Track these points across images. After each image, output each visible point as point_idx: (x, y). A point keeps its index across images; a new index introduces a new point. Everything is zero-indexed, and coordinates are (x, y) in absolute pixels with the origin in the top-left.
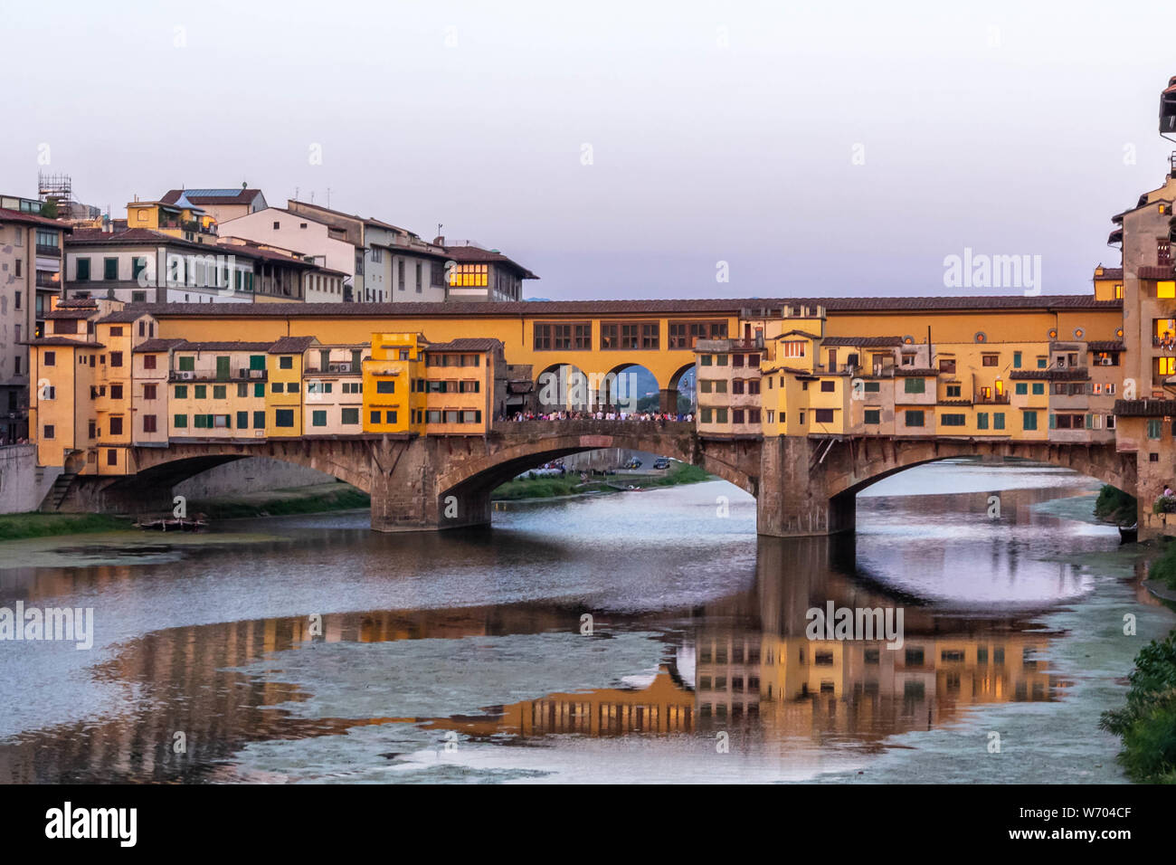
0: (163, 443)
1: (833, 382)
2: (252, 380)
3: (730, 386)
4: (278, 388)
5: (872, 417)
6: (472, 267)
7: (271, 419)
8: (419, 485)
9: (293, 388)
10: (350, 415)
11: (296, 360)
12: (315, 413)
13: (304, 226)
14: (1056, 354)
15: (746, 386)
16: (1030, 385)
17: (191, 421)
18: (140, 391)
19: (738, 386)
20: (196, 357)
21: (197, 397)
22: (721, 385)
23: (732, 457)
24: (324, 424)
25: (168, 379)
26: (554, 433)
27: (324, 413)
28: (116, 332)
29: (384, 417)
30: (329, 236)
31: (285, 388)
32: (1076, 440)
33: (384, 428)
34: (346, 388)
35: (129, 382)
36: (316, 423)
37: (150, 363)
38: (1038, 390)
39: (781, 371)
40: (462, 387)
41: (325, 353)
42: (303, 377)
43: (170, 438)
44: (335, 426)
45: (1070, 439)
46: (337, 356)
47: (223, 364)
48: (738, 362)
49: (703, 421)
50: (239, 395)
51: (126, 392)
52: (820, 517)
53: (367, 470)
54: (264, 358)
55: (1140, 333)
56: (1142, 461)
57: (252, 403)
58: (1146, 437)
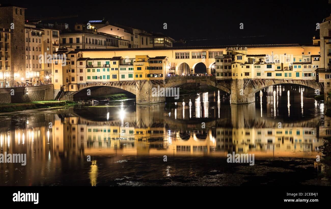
0: (85, 83)
1: (249, 66)
2: (106, 67)
3: (224, 67)
4: (113, 69)
5: (259, 74)
6: (160, 39)
7: (111, 77)
8: (148, 93)
9: (116, 69)
10: (130, 76)
11: (117, 62)
12: (122, 75)
13: (118, 29)
14: (304, 58)
15: (228, 67)
16: (297, 66)
17: (91, 78)
18: (79, 71)
19: (226, 67)
20: (92, 62)
21: (93, 72)
22: (222, 67)
24: (124, 78)
25: (85, 67)
26: (181, 79)
27: (124, 75)
28: (72, 56)
29: (139, 76)
30: (125, 32)
31: (115, 69)
33: (139, 78)
34: (129, 69)
35: (76, 68)
36: (122, 78)
37: (81, 64)
38: (300, 67)
39: (237, 63)
40: (158, 68)
41: (124, 61)
42: (119, 66)
44: (127, 79)
45: (308, 79)
46: (127, 61)
47: (99, 64)
48: (226, 61)
49: (217, 76)
50: (103, 71)
51: (75, 71)
52: (246, 99)
53: (135, 89)
54: (109, 62)
55: (324, 53)
56: (325, 84)
57: (106, 73)
58: (326, 78)
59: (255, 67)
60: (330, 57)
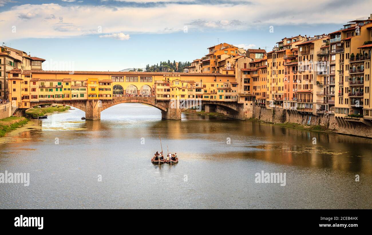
0: (38, 101)
1: (184, 90)
2: (59, 88)
3: (163, 90)
4: (65, 89)
6: (37, 62)
8: (98, 110)
9: (69, 89)
10: (82, 95)
11: (69, 84)
14: (225, 85)
15: (167, 90)
16: (221, 90)
17: (45, 96)
19: (165, 90)
20: (45, 82)
21: (46, 91)
22: (162, 89)
23: (162, 104)
25: (39, 87)
26: (126, 99)
28: (26, 76)
31: (67, 89)
32: (229, 101)
33: (93, 98)
34: (81, 90)
35: (30, 87)
37: (34, 83)
38: (222, 92)
39: (176, 87)
40: (106, 89)
41: (75, 82)
42: (71, 87)
43: (40, 100)
44: (79, 98)
45: (228, 101)
46: (77, 83)
47: (51, 84)
49: (158, 97)
50: (56, 91)
51: (28, 90)
53: (85, 107)
54: (61, 83)
55: (241, 81)
56: (245, 105)
57: (59, 93)
58: (245, 100)
59: (189, 90)
60: (246, 85)
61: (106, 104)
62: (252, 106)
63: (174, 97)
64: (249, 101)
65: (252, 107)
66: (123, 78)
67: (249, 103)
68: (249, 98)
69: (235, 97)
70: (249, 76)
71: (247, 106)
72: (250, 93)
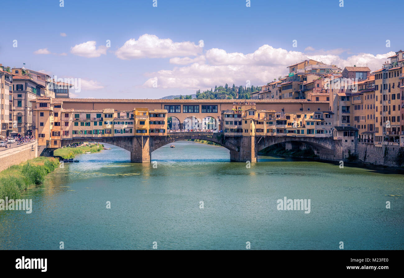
0: (71, 139)
4: (106, 123)
9: (111, 123)
16: (310, 123)
18: (64, 124)
19: (236, 123)
20: (80, 114)
21: (81, 125)
22: (231, 123)
23: (232, 142)
25: (72, 120)
32: (322, 137)
35: (60, 121)
37: (66, 116)
39: (251, 119)
40: (159, 123)
41: (119, 113)
42: (114, 120)
43: (73, 137)
46: (121, 114)
47: (88, 116)
49: (226, 132)
50: (94, 125)
53: (131, 145)
54: (101, 114)
55: (338, 110)
56: (343, 142)
57: (98, 127)
58: (344, 136)
59: (267, 123)
60: (345, 114)
61: (158, 142)
62: (353, 143)
63: (247, 132)
64: (350, 137)
65: (354, 145)
66: (179, 107)
67: (349, 139)
68: (349, 132)
69: (330, 131)
70: (348, 103)
71: (347, 144)
72: (350, 125)
